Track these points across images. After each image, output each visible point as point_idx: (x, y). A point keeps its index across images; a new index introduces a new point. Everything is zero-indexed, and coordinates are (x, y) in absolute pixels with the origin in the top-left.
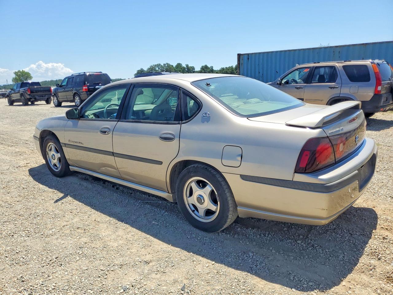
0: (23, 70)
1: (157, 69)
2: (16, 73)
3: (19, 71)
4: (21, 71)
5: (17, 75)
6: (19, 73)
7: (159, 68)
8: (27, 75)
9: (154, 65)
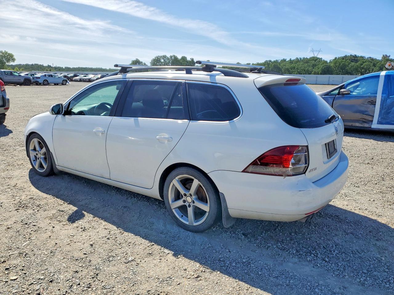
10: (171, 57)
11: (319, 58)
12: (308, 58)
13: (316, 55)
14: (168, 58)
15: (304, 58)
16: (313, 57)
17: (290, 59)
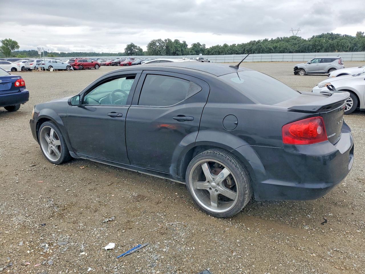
0: (9, 39)
1: (158, 44)
2: (3, 42)
3: (6, 40)
4: (8, 39)
5: (4, 44)
6: (6, 42)
7: (160, 44)
8: (14, 44)
9: (154, 40)
10: (166, 40)
11: (298, 37)
12: (289, 37)
13: (295, 35)
14: (163, 41)
15: (284, 38)
16: (293, 36)
17: (272, 39)
